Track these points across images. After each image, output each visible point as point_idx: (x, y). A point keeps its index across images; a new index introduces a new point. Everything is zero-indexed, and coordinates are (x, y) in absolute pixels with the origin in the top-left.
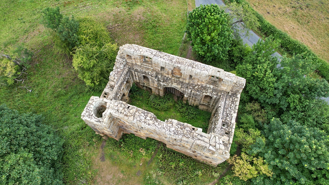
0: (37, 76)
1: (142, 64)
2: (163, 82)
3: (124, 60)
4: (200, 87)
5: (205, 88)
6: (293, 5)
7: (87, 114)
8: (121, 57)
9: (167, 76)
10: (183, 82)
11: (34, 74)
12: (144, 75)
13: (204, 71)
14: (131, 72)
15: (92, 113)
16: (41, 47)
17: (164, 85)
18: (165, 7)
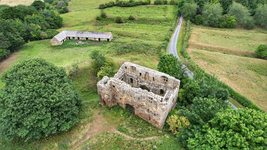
0: (76, 81)
1: (131, 73)
2: (140, 82)
3: (123, 70)
4: (158, 85)
5: (160, 86)
6: (228, 72)
7: (100, 82)
8: (122, 68)
9: (142, 79)
10: (150, 83)
11: (76, 80)
12: (131, 77)
13: (159, 74)
14: (125, 76)
15: (103, 82)
16: (84, 69)
17: (140, 84)
18: (152, 63)
